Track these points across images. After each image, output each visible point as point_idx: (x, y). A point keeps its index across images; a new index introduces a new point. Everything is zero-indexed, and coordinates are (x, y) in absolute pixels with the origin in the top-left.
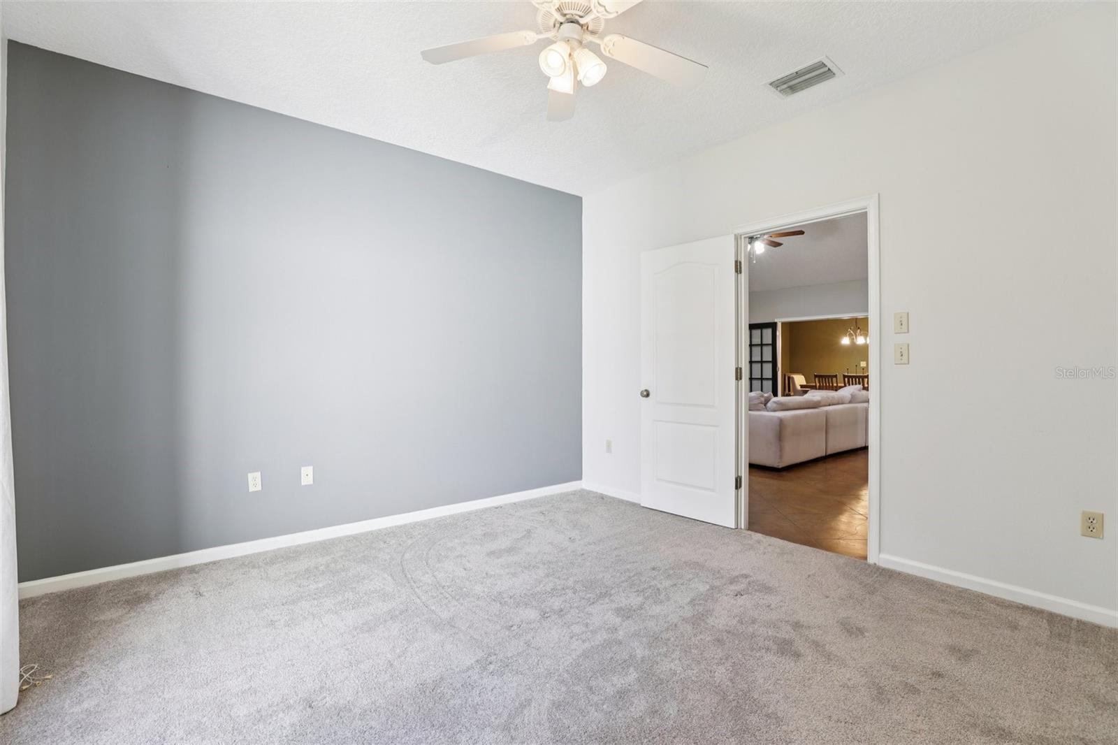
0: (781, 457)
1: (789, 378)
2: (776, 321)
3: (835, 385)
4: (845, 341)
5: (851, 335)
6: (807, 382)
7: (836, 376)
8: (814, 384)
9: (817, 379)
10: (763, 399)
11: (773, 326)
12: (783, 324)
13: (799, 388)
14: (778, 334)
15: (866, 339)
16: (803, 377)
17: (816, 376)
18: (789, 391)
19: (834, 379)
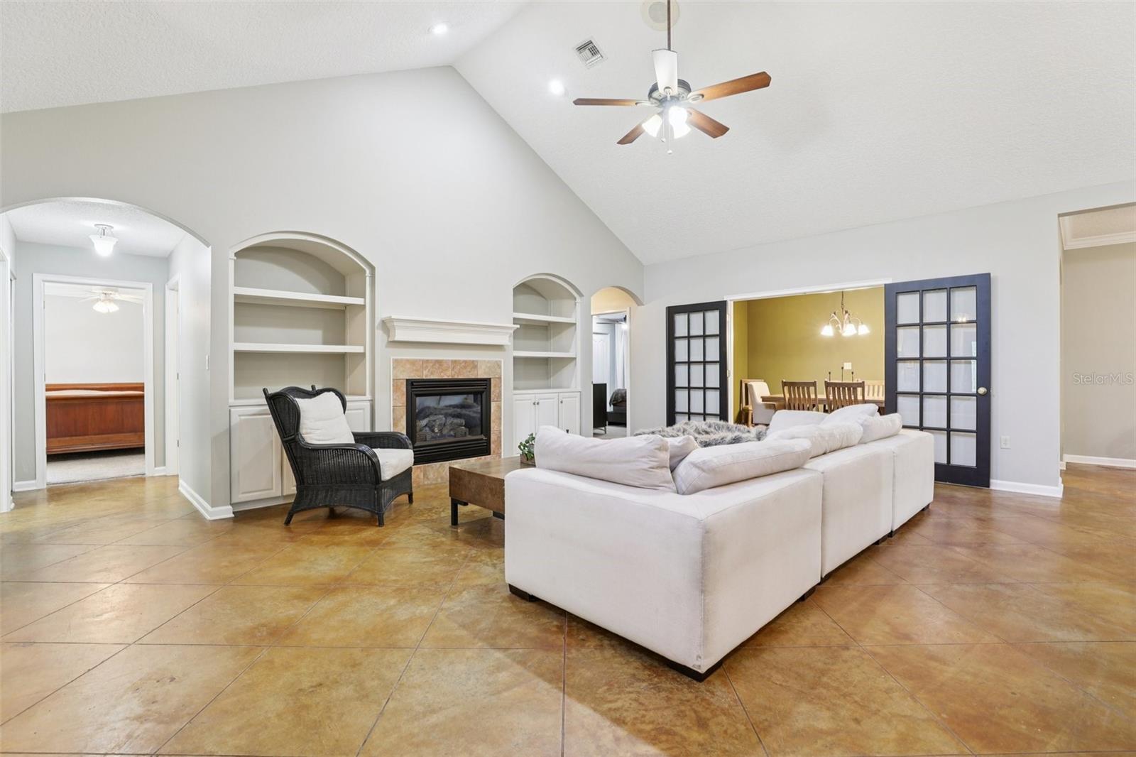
0: (705, 639)
1: (746, 385)
2: (725, 299)
3: (813, 396)
4: (827, 331)
5: (835, 322)
6: (771, 394)
7: (814, 384)
8: (782, 396)
9: (786, 388)
10: (665, 456)
11: (720, 307)
12: (737, 304)
13: (760, 401)
14: (728, 319)
15: (857, 329)
16: (765, 384)
17: (785, 384)
18: (747, 403)
19: (812, 389)
